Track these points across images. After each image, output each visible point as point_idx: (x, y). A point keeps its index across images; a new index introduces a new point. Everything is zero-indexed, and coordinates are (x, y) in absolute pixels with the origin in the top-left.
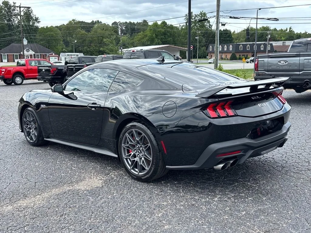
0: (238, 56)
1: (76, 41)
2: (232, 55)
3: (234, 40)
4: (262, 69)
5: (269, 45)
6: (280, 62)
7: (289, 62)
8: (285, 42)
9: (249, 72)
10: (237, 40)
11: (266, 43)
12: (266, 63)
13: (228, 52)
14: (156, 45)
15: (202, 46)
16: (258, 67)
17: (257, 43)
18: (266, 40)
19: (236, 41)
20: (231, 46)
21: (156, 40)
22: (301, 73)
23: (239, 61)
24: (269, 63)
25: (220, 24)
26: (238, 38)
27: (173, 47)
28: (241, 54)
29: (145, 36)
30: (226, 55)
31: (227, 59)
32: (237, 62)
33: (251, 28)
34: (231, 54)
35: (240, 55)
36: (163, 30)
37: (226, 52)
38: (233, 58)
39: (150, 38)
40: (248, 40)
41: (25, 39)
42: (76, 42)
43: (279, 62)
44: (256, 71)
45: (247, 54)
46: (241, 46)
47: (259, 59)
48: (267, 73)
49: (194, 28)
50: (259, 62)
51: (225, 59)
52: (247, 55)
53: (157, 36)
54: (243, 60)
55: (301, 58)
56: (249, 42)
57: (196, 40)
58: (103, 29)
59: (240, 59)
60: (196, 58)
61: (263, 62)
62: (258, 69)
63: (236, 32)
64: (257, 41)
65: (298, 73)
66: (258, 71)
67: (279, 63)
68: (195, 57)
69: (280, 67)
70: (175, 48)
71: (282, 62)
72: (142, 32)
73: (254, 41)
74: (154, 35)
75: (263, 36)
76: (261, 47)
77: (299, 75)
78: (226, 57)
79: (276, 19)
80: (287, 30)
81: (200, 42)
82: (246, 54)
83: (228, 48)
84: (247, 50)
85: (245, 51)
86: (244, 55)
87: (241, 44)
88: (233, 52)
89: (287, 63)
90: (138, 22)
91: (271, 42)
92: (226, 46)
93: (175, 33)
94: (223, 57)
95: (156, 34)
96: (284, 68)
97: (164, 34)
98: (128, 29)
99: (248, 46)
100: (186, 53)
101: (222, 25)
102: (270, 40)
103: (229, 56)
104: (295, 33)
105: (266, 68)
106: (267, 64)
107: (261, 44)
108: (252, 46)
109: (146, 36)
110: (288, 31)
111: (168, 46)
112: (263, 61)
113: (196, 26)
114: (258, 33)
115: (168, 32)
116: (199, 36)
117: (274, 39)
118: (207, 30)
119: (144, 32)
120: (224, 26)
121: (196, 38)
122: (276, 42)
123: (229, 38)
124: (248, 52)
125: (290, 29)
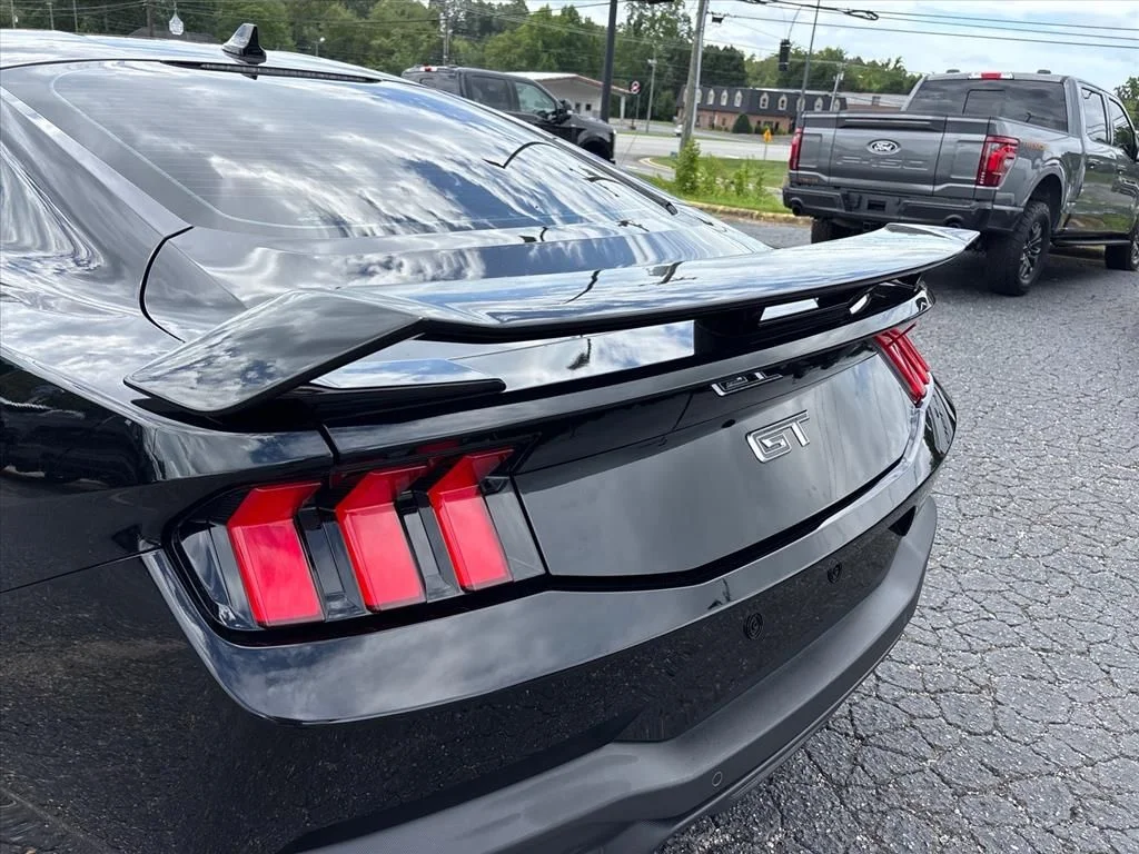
0: (753, 124)
1: (322, 39)
2: (738, 120)
3: (749, 80)
4: (813, 164)
5: (837, 102)
6: (873, 143)
7: (903, 147)
8: (879, 98)
9: (777, 170)
10: (756, 79)
11: (830, 94)
12: (827, 144)
13: (730, 109)
14: (544, 70)
15: (665, 88)
16: (798, 157)
17: (807, 92)
18: (830, 87)
19: (753, 83)
20: (739, 94)
21: (545, 56)
22: (938, 188)
23: (756, 136)
24: (837, 147)
25: (709, 18)
26: (759, 74)
27: (587, 82)
28: (763, 120)
29: (515, 43)
30: (724, 120)
31: (726, 130)
32: (748, 138)
33: (796, 50)
34: (737, 117)
35: (759, 122)
36: (565, 32)
37: (723, 110)
38: (742, 128)
39: (527, 51)
40: (784, 83)
41: (175, 17)
42: (323, 43)
43: (870, 143)
44: (792, 169)
45: (778, 120)
46: (765, 96)
47: (806, 130)
48: (825, 178)
49: (648, 36)
50: (804, 138)
51: (719, 129)
52: (777, 125)
53: (547, 46)
54: (765, 135)
55: (949, 136)
56: (787, 87)
57: (650, 68)
58: (403, 13)
59: (759, 132)
60: (646, 118)
61: (818, 139)
62: (797, 163)
63: (757, 59)
64: (808, 88)
65: (929, 188)
66: (798, 169)
67: (871, 150)
68: (642, 116)
69: (872, 163)
70: (593, 84)
71: (880, 145)
72: (507, 33)
73: (800, 87)
74: (540, 44)
75: (824, 75)
76: (817, 104)
77: (932, 195)
78: (724, 124)
79: (872, 13)
80: (888, 64)
81: (659, 75)
82: (774, 120)
83: (731, 99)
84: (780, 108)
85: (772, 111)
86: (770, 123)
87: (763, 92)
88: (743, 112)
89: (897, 150)
90: (501, 4)
91: (843, 95)
92: (725, 93)
93: (598, 45)
94: (715, 122)
95: (544, 42)
96: (885, 166)
97: (569, 42)
98: (474, 20)
99: (784, 98)
100: (619, 100)
101: (715, 20)
102: (840, 89)
103: (731, 121)
104: (907, 75)
105: (825, 162)
106: (829, 149)
107: (816, 97)
108: (793, 99)
109: (518, 44)
110: (891, 66)
111: (573, 78)
112: (820, 135)
113: (655, 31)
114: (811, 64)
115: (579, 37)
116: (659, 57)
117: (850, 85)
118: (681, 42)
119: (512, 32)
120: (718, 24)
121: (650, 61)
122: (856, 95)
123: (734, 73)
124: (781, 115)
125: (898, 62)
